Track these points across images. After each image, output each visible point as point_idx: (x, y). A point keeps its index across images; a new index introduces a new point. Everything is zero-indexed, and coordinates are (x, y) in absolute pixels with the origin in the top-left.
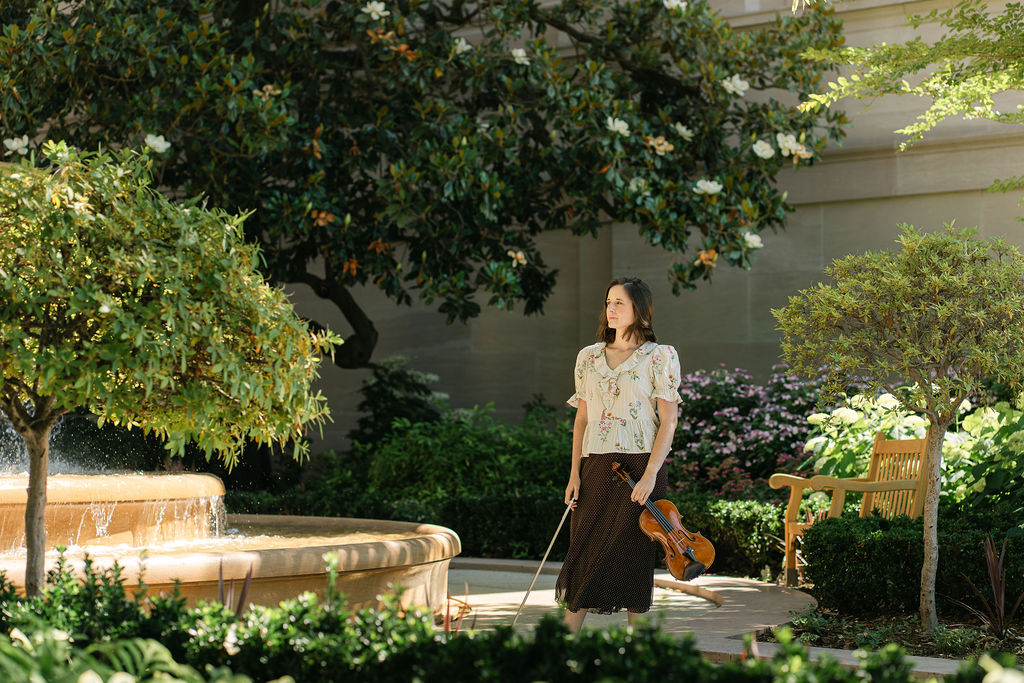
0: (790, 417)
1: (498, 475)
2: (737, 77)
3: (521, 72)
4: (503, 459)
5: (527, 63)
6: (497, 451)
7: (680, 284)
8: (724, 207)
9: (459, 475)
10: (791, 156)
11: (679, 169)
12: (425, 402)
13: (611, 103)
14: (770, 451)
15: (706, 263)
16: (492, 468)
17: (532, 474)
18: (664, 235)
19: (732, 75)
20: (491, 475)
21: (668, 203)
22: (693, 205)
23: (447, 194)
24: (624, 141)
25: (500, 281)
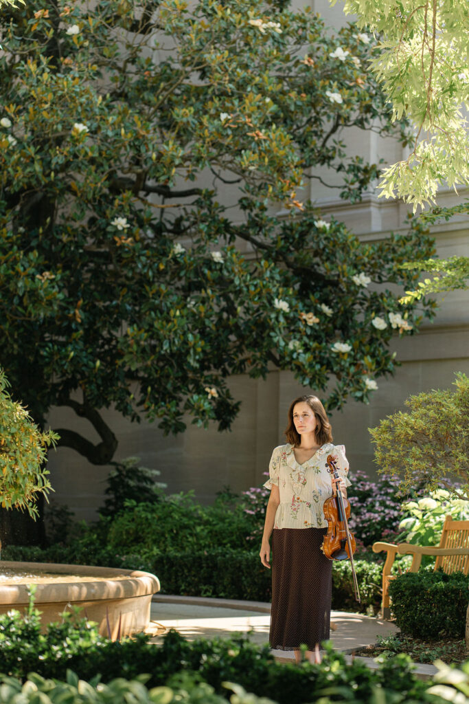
0: (392, 504)
1: (195, 539)
2: (362, 274)
3: (218, 267)
4: (198, 529)
5: (222, 261)
6: (195, 523)
8: (352, 361)
9: (169, 539)
10: (398, 328)
11: (323, 335)
12: (150, 489)
13: (278, 290)
14: (378, 527)
16: (191, 535)
17: (218, 540)
18: (311, 379)
19: (359, 273)
20: (190, 539)
21: (315, 358)
22: (331, 360)
23: (165, 348)
24: (286, 316)
25: (200, 408)
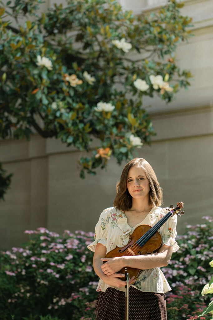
2: (123, 39)
7: (86, 171)
8: (115, 122)
10: (159, 90)
15: (103, 156)
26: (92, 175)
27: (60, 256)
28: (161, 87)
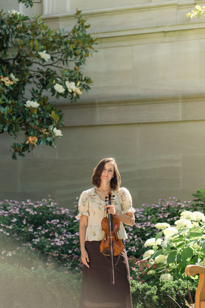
2: (45, 52)
7: (17, 153)
10: (73, 92)
15: (31, 142)
18: (9, 127)
26: (22, 156)
27: (7, 219)
28: (74, 91)
